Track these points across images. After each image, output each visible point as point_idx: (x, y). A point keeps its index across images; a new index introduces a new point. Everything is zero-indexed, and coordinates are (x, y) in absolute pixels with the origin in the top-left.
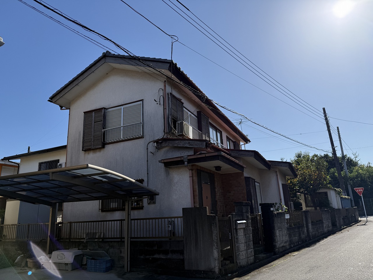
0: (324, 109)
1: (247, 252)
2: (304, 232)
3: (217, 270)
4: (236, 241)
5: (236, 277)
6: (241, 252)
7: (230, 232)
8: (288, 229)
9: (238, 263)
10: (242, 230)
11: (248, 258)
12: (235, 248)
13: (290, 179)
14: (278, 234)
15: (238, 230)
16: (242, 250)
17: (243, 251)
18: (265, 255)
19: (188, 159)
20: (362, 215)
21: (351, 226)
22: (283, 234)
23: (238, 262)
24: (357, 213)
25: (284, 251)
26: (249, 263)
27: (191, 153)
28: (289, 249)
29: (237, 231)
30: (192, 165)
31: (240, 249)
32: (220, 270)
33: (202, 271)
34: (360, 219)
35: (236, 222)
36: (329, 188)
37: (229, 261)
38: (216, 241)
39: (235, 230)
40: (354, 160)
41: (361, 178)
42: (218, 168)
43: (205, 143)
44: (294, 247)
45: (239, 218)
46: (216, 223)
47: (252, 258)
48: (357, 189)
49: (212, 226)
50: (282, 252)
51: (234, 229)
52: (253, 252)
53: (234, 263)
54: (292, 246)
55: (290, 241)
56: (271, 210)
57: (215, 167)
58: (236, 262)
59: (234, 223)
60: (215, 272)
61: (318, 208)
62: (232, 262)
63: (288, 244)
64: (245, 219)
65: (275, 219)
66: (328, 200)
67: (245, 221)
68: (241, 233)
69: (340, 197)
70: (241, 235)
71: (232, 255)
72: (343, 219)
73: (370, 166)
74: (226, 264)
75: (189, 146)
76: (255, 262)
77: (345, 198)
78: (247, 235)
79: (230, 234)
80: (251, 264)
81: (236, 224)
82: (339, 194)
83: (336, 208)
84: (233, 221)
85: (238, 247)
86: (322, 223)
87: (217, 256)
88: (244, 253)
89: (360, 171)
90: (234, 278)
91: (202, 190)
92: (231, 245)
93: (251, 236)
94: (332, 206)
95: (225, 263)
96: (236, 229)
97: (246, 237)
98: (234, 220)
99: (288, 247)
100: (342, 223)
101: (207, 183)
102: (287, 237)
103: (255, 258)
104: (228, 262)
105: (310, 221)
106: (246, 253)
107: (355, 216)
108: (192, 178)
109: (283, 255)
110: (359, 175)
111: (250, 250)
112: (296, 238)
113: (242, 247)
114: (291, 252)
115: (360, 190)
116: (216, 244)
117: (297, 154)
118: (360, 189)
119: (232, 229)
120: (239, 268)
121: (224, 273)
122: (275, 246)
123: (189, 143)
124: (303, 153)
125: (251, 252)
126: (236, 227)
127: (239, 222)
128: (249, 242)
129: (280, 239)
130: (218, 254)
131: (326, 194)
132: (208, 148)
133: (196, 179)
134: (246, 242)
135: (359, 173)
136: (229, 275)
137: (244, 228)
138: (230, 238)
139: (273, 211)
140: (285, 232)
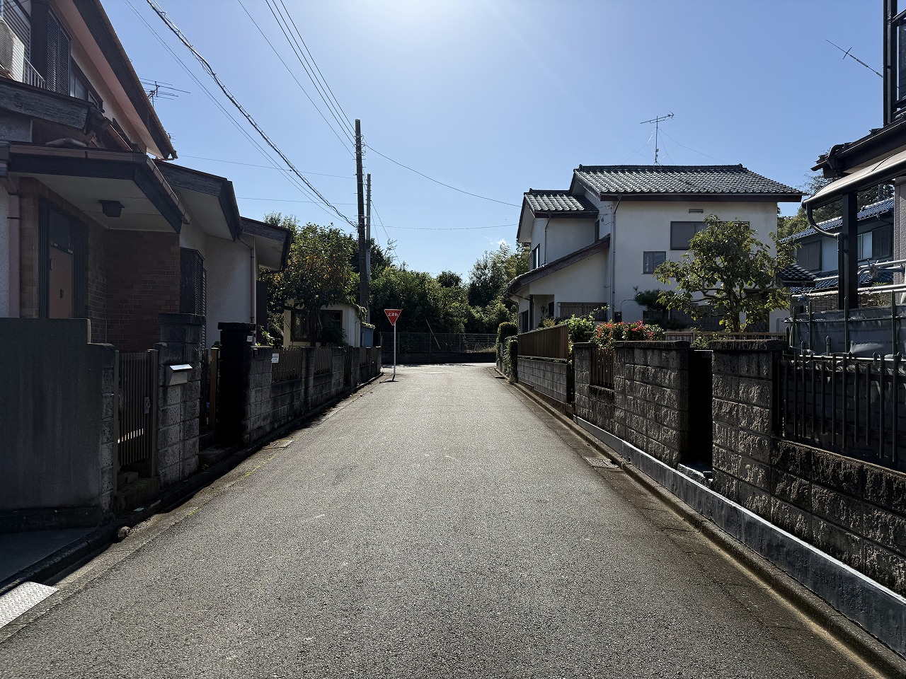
0: (358, 123)
1: (184, 445)
2: (299, 394)
3: (105, 501)
4: (161, 418)
5: (155, 513)
6: (170, 446)
7: (146, 396)
8: (274, 387)
9: (161, 475)
10: (179, 390)
11: (184, 459)
12: (157, 435)
13: (267, 272)
14: (252, 400)
15: (169, 390)
16: (174, 440)
17: (176, 444)
18: (220, 452)
19: (11, 154)
20: (388, 363)
21: (370, 383)
22: (263, 398)
23: (161, 472)
24: (380, 359)
25: (259, 438)
26: (187, 472)
27: (25, 135)
28: (270, 432)
29: (165, 393)
30: (22, 178)
31: (169, 440)
32: (114, 498)
33: (56, 508)
34: (382, 370)
35: (167, 367)
36: (348, 304)
37: (137, 473)
38: (109, 419)
39: (161, 389)
40: (383, 253)
41: (392, 290)
42: (112, 207)
43: (84, 113)
44: (278, 427)
45: (175, 358)
46: (113, 369)
47: (194, 460)
48: (388, 312)
49: (103, 378)
50: (255, 441)
51: (158, 386)
52: (197, 444)
53: (149, 476)
54: (276, 427)
55: (274, 415)
56: (248, 341)
57: (102, 202)
58: (157, 474)
59: (162, 371)
60: (98, 506)
61: (318, 344)
62: (145, 474)
63: (269, 421)
64: (190, 360)
65: (253, 363)
66: (341, 329)
67: (188, 367)
68: (175, 397)
69: (361, 324)
70: (175, 402)
71: (148, 457)
72: (361, 369)
73: (404, 270)
74: (129, 481)
75: (17, 110)
76: (199, 469)
77: (368, 328)
78: (189, 404)
79: (147, 399)
80: (191, 475)
81: (168, 374)
82: (360, 318)
83: (353, 345)
84: (159, 365)
85: (165, 433)
86: (331, 375)
87: (109, 462)
88: (177, 448)
89: (392, 277)
90: (151, 516)
91: (49, 267)
92: (146, 426)
93: (198, 405)
94: (347, 342)
95: (127, 478)
96: (165, 387)
97: (185, 409)
98: (162, 362)
99: (268, 429)
100: (358, 377)
101: (65, 250)
102: (270, 405)
103: (202, 460)
104: (132, 476)
105: (312, 370)
106: (181, 447)
107: (376, 365)
108: (20, 224)
109: (259, 449)
110: (388, 284)
111: (191, 442)
112: (283, 409)
113: (175, 433)
114: (273, 440)
115: (393, 314)
116: (107, 430)
117: (269, 218)
118: (395, 312)
119: (155, 387)
120: (161, 487)
121: (123, 507)
122: (245, 427)
123: (17, 96)
124: (282, 220)
125: (194, 443)
126: (165, 382)
127: (175, 368)
128: (191, 420)
129: (256, 411)
130: (112, 457)
131: (338, 315)
132: (92, 132)
133: (32, 227)
134: (183, 421)
135: (389, 281)
136: (138, 510)
137: (183, 385)
138: (147, 412)
139: (251, 344)
140: (267, 394)
